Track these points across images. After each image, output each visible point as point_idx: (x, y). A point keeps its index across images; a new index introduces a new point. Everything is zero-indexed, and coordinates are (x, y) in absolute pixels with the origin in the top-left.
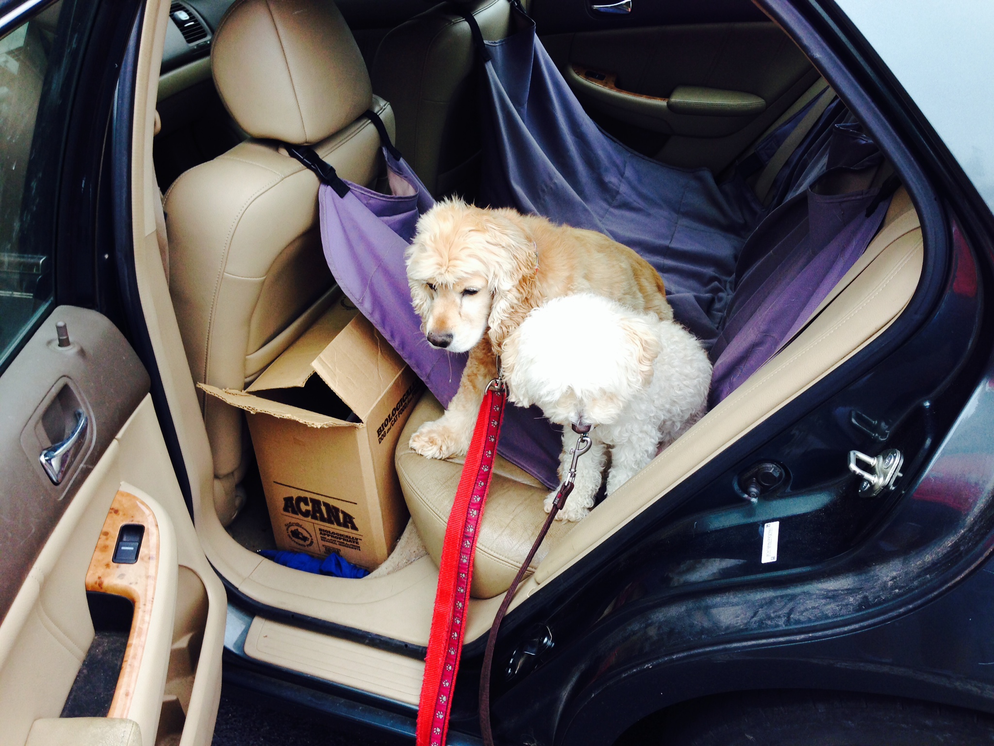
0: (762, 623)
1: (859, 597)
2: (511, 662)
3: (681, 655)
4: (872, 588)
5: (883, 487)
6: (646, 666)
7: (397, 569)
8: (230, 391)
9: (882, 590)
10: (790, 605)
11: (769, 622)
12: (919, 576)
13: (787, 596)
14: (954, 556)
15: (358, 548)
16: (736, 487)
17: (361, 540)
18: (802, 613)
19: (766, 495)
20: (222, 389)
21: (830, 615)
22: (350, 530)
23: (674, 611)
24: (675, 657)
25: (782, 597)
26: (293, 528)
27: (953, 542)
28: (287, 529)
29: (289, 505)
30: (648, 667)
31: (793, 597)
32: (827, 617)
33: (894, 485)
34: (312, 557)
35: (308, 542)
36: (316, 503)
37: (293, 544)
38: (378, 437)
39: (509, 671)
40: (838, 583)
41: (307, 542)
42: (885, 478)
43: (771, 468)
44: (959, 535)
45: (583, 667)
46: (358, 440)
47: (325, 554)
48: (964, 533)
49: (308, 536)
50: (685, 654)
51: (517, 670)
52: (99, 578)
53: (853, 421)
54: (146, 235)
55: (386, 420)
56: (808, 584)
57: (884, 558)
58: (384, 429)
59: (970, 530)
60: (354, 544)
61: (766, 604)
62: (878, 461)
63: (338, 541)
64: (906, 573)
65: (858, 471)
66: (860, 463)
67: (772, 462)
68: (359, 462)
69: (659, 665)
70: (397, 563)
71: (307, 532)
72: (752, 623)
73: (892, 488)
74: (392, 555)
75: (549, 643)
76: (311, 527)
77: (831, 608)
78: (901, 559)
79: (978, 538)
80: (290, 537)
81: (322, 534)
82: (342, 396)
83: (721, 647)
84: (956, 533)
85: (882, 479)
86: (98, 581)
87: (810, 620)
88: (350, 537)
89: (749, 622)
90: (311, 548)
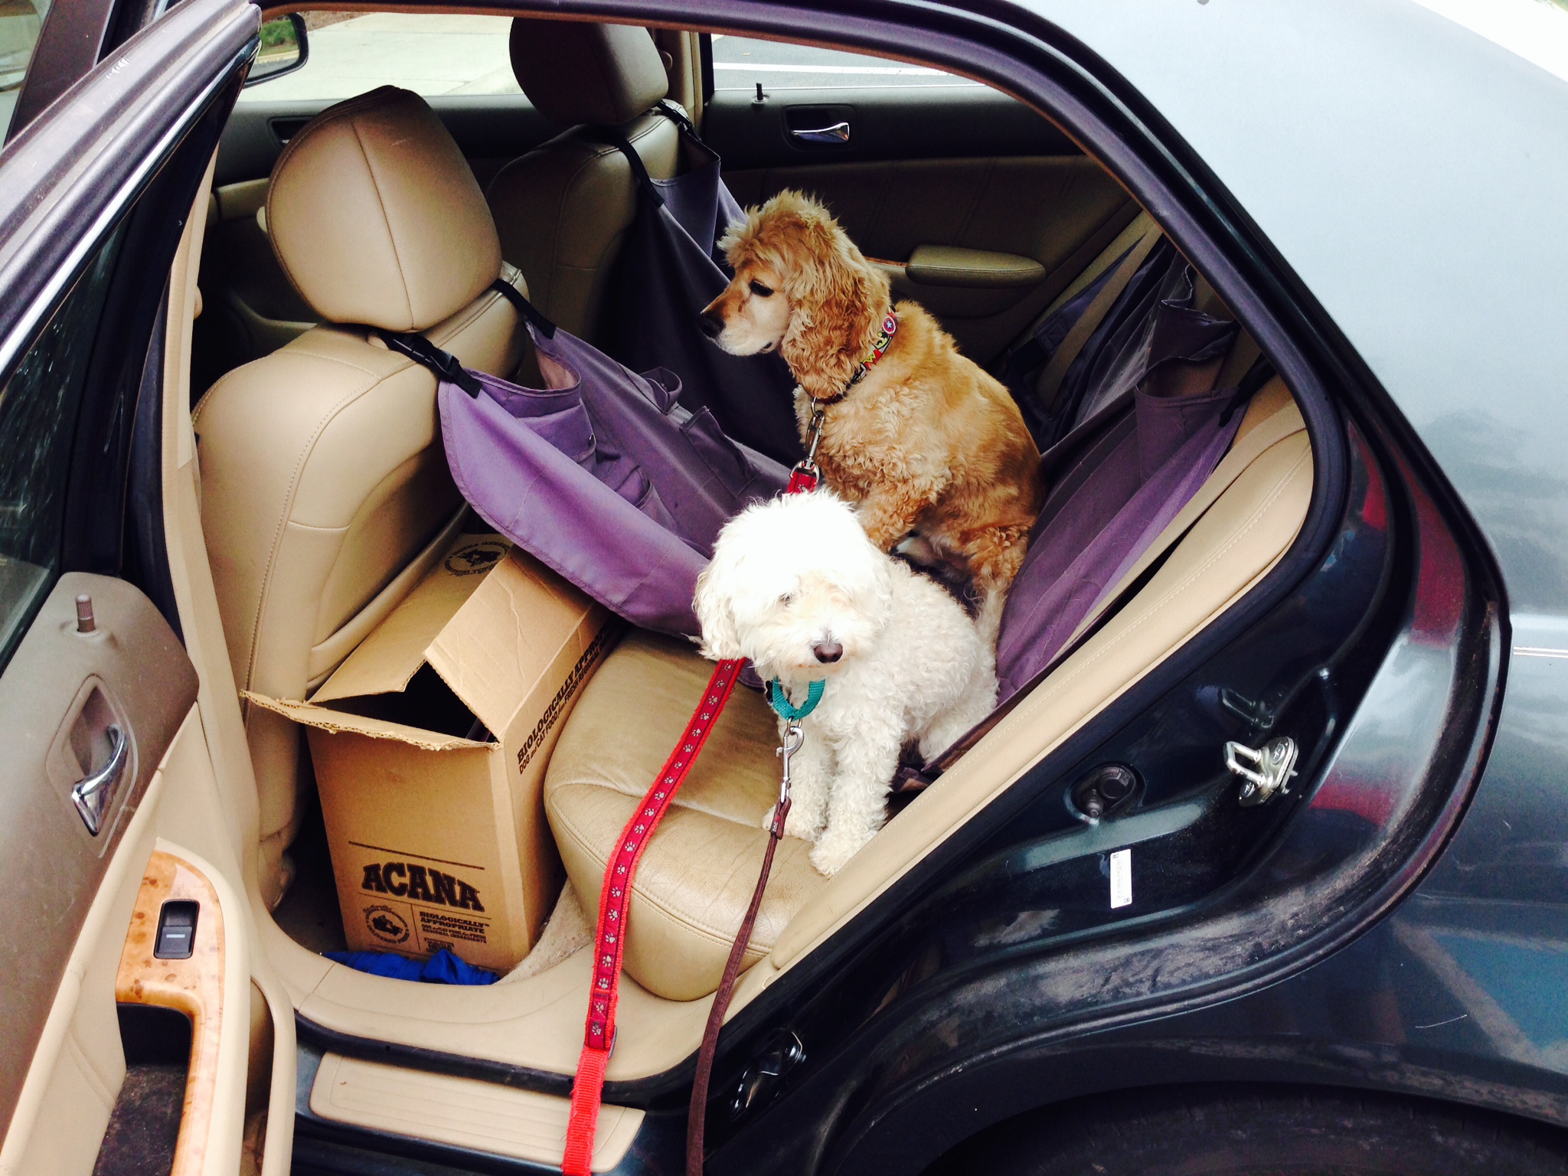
0: (1119, 992)
1: (1249, 945)
2: (740, 1090)
3: (1005, 1048)
4: (1265, 932)
5: (1273, 789)
6: (954, 1069)
7: (548, 966)
8: (287, 702)
9: (1280, 932)
10: (1155, 964)
11: (1127, 990)
12: (1328, 909)
13: (1148, 951)
14: (1375, 878)
15: (483, 939)
16: (1068, 801)
17: (488, 925)
18: (1171, 973)
19: (1109, 815)
20: (275, 699)
21: (1211, 972)
22: (471, 911)
23: (990, 987)
24: (995, 1052)
25: (1143, 953)
26: (376, 915)
27: (1372, 860)
28: (367, 917)
29: (373, 877)
30: (957, 1071)
31: (1157, 953)
32: (1208, 976)
33: (1287, 787)
34: (407, 958)
35: (400, 936)
36: (417, 872)
37: (376, 940)
38: (520, 762)
39: (737, 1105)
40: (1219, 927)
41: (399, 934)
42: (1275, 778)
43: (1117, 773)
44: (1380, 849)
45: (854, 1084)
46: (491, 770)
47: (426, 952)
48: (1387, 846)
49: (400, 925)
50: (1010, 1046)
51: (748, 1101)
52: (137, 981)
53: (1225, 702)
54: (179, 467)
55: (530, 737)
56: (1177, 933)
57: (1279, 889)
58: (526, 751)
59: (1394, 841)
60: (476, 933)
61: (1122, 965)
62: (1264, 755)
63: (450, 931)
64: (1312, 907)
65: (1240, 769)
66: (1241, 759)
67: (1119, 764)
68: (490, 803)
69: (973, 1066)
70: (547, 957)
71: (400, 919)
72: (1103, 993)
73: (1286, 791)
74: (538, 946)
75: (799, 1055)
76: (406, 910)
77: (1212, 963)
78: (1303, 888)
79: (1405, 851)
80: (371, 929)
81: (425, 921)
82: (468, 702)
83: (1061, 1031)
84: (1375, 847)
85: (1271, 778)
86: (135, 986)
87: (1184, 982)
88: (470, 922)
89: (1099, 992)
90: (405, 944)
